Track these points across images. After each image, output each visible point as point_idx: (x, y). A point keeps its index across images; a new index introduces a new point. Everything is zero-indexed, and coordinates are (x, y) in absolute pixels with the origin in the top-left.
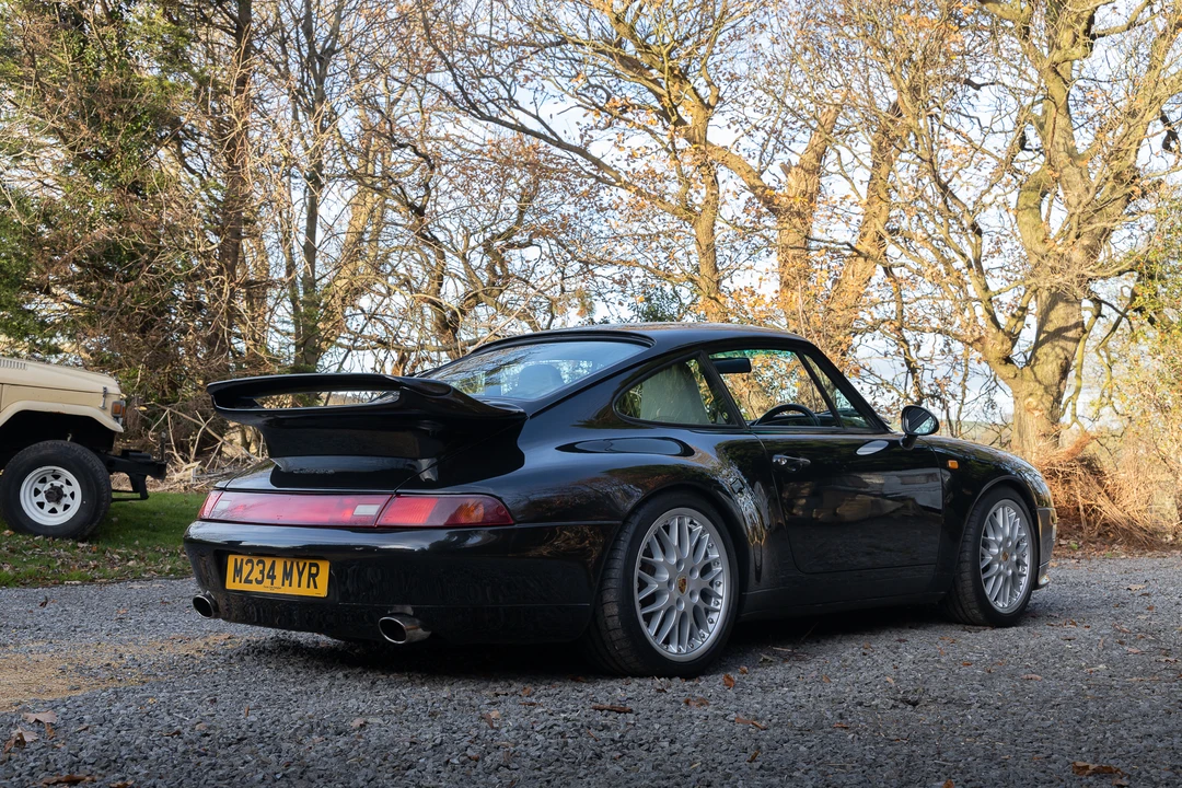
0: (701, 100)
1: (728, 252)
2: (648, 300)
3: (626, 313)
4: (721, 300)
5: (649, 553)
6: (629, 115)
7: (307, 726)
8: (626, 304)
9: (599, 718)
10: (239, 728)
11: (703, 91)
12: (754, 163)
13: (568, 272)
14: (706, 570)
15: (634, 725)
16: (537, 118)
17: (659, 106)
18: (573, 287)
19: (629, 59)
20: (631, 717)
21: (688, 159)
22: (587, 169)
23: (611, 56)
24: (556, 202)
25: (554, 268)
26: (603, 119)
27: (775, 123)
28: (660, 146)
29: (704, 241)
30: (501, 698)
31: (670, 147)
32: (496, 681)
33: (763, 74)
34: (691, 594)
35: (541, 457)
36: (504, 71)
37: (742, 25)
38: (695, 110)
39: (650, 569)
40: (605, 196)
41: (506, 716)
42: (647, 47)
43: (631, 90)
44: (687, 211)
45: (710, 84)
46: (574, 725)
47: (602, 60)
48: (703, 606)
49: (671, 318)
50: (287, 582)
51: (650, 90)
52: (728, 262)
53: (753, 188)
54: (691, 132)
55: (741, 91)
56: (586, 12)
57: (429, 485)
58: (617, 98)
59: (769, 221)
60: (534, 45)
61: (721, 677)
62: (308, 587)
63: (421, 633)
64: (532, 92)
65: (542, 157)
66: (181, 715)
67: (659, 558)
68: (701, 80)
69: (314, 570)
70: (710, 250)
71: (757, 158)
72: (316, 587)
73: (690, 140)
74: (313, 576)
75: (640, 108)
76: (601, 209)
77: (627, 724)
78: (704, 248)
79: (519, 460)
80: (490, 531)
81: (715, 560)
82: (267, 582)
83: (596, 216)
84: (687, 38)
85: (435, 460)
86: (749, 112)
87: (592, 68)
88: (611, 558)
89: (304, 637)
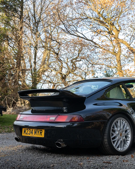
0: (117, 29)
1: (123, 62)
2: (106, 72)
3: (102, 75)
4: (122, 72)
5: (113, 128)
6: (101, 33)
7: (41, 166)
8: (101, 73)
9: (105, 165)
10: (27, 166)
11: (117, 28)
12: (129, 42)
13: (89, 66)
14: (126, 131)
15: (112, 166)
16: (82, 34)
17: (108, 31)
18: (90, 70)
19: (101, 21)
20: (111, 164)
21: (114, 42)
22: (93, 44)
23: (98, 21)
24: (86, 52)
25: (86, 66)
26: (96, 34)
27: (133, 34)
28: (108, 39)
29: (118, 59)
30: (82, 160)
31: (110, 40)
32: (80, 156)
33: (130, 23)
34: (123, 137)
35: (89, 106)
36: (75, 24)
37: (125, 14)
38: (116, 31)
39: (114, 131)
40: (97, 50)
41: (84, 164)
42: (105, 19)
43: (102, 28)
44: (114, 53)
45: (119, 26)
46: (99, 166)
47: (95, 22)
48: (126, 139)
49: (111, 76)
50: (35, 134)
51: (106, 28)
52: (123, 64)
53: (129, 48)
54: (115, 36)
55: (125, 27)
56: (92, 12)
57: (65, 113)
58: (99, 29)
59: (132, 55)
60: (81, 19)
61: (130, 155)
62: (40, 135)
63: (64, 145)
64: (81, 29)
65: (83, 42)
66: (14, 163)
67: (116, 129)
68: (117, 25)
69: (41, 131)
70: (119, 61)
71: (129, 41)
72: (42, 135)
73: (115, 38)
74: (41, 133)
75: (104, 31)
76: (96, 53)
77: (111, 166)
78: (118, 61)
79: (85, 107)
80: (79, 123)
81: (128, 129)
82: (31, 134)
83: (95, 54)
84: (114, 17)
85: (67, 107)
86: (127, 32)
87: (93, 23)
88: (105, 129)
89: (38, 146)
